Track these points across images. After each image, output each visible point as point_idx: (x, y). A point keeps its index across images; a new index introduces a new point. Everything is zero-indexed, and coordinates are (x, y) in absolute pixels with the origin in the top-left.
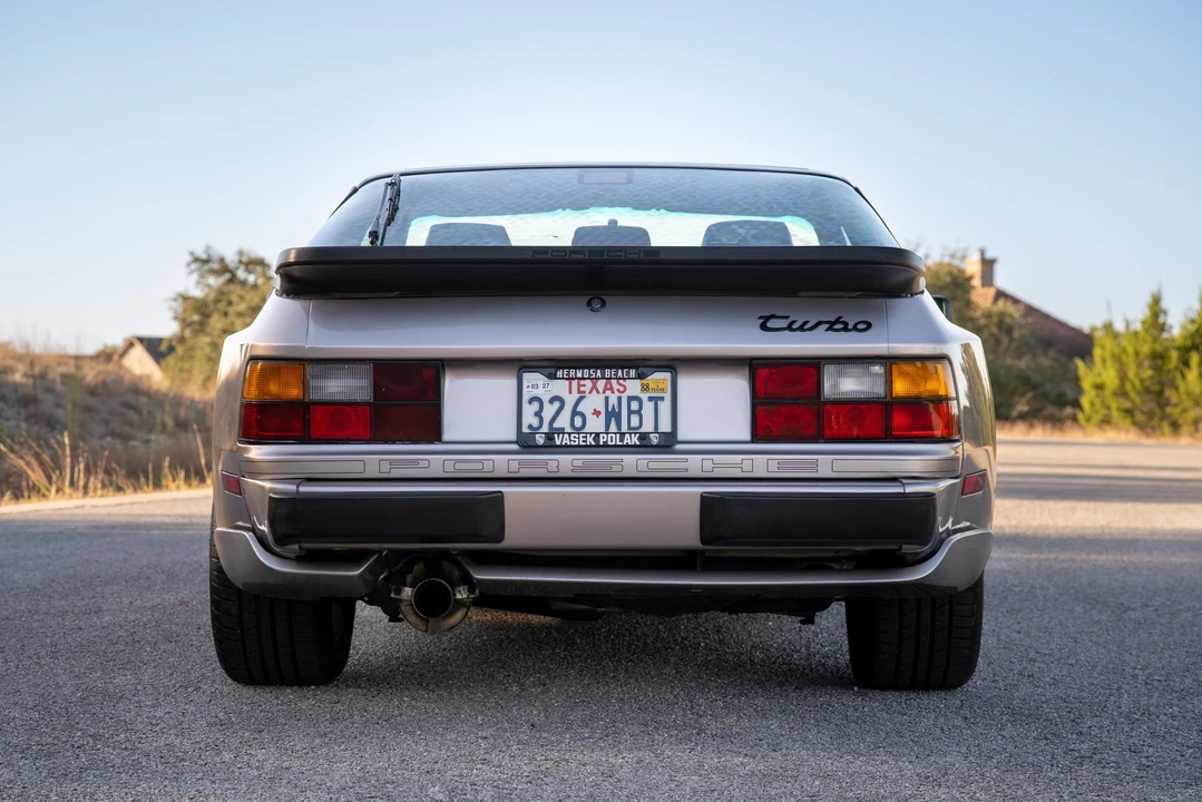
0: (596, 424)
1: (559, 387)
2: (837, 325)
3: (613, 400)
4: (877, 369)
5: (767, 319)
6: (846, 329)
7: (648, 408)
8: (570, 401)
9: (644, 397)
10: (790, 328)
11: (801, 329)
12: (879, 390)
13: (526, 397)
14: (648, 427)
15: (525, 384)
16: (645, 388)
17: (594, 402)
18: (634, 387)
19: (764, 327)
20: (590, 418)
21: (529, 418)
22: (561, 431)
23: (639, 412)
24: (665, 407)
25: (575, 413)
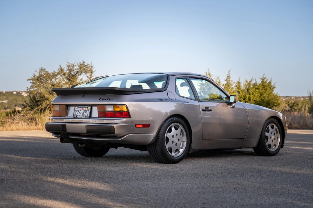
0: (81, 114)
1: (79, 109)
2: (109, 99)
3: (84, 111)
4: (112, 106)
5: (100, 98)
6: (109, 100)
7: (87, 112)
8: (79, 111)
9: (87, 110)
10: (102, 100)
11: (104, 100)
12: (113, 110)
13: (75, 110)
14: (87, 115)
15: (76, 108)
16: (88, 109)
17: (82, 111)
18: (86, 109)
19: (99, 100)
20: (81, 113)
21: (75, 114)
22: (78, 115)
23: (86, 113)
24: (89, 112)
25: (80, 113)
